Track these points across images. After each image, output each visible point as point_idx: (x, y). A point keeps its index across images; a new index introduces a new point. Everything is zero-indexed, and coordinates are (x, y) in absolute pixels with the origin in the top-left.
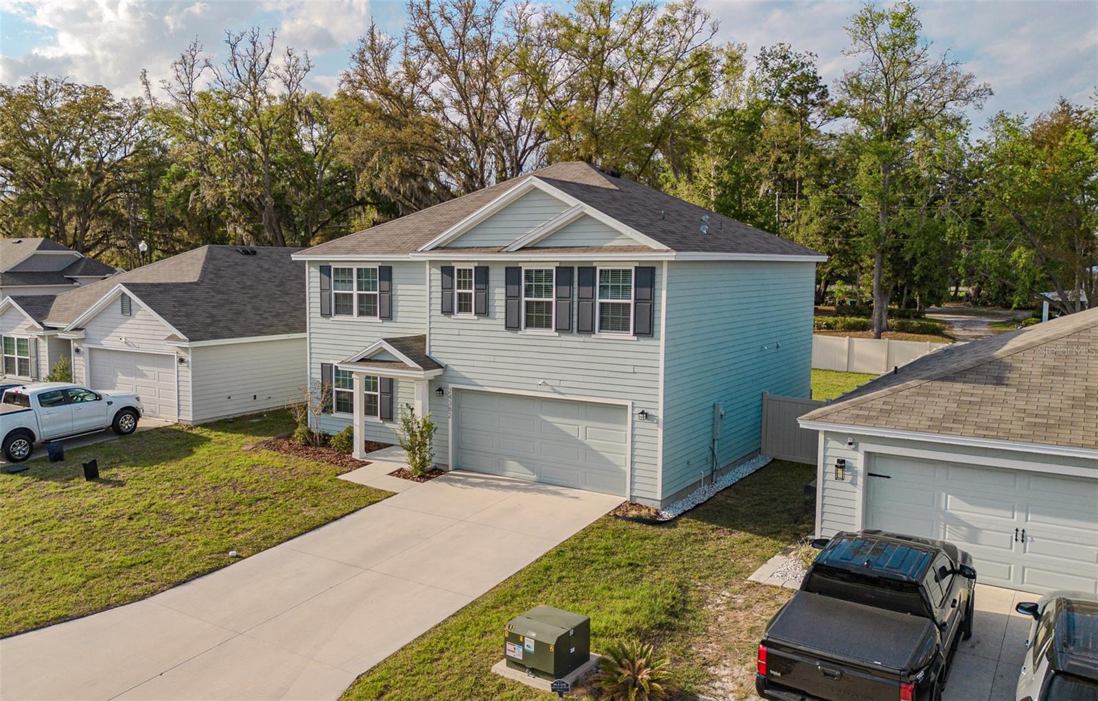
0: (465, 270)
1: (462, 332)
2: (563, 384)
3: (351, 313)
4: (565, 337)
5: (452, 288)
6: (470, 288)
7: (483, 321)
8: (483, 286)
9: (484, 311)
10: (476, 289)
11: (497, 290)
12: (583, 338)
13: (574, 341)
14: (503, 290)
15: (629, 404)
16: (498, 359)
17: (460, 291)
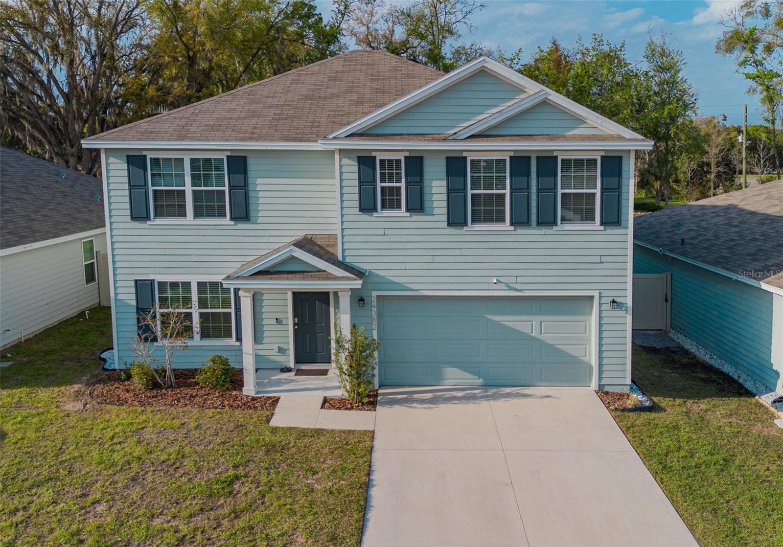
0: (390, 161)
1: (388, 232)
2: (519, 280)
3: (183, 214)
4: (520, 231)
5: (374, 181)
6: (399, 181)
7: (416, 217)
8: (418, 179)
9: (417, 205)
10: (407, 182)
11: (435, 183)
12: (544, 230)
13: (533, 234)
14: (444, 183)
15: (596, 294)
16: (437, 259)
17: (384, 185)
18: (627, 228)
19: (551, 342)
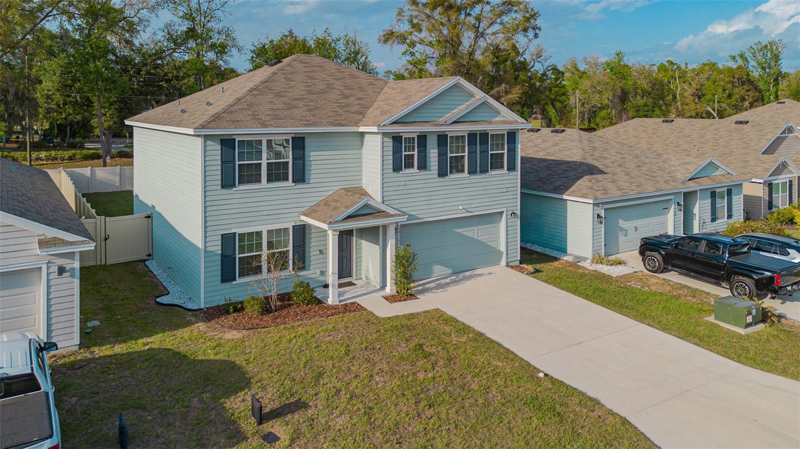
0: (409, 138)
1: (407, 183)
2: (472, 206)
4: (472, 177)
5: (401, 151)
6: (413, 151)
7: (422, 173)
8: (423, 149)
9: (423, 166)
10: (418, 151)
11: (432, 151)
12: (483, 176)
13: (478, 178)
14: (437, 151)
15: (505, 210)
16: (433, 198)
17: (406, 153)
18: (517, 171)
19: (484, 241)
